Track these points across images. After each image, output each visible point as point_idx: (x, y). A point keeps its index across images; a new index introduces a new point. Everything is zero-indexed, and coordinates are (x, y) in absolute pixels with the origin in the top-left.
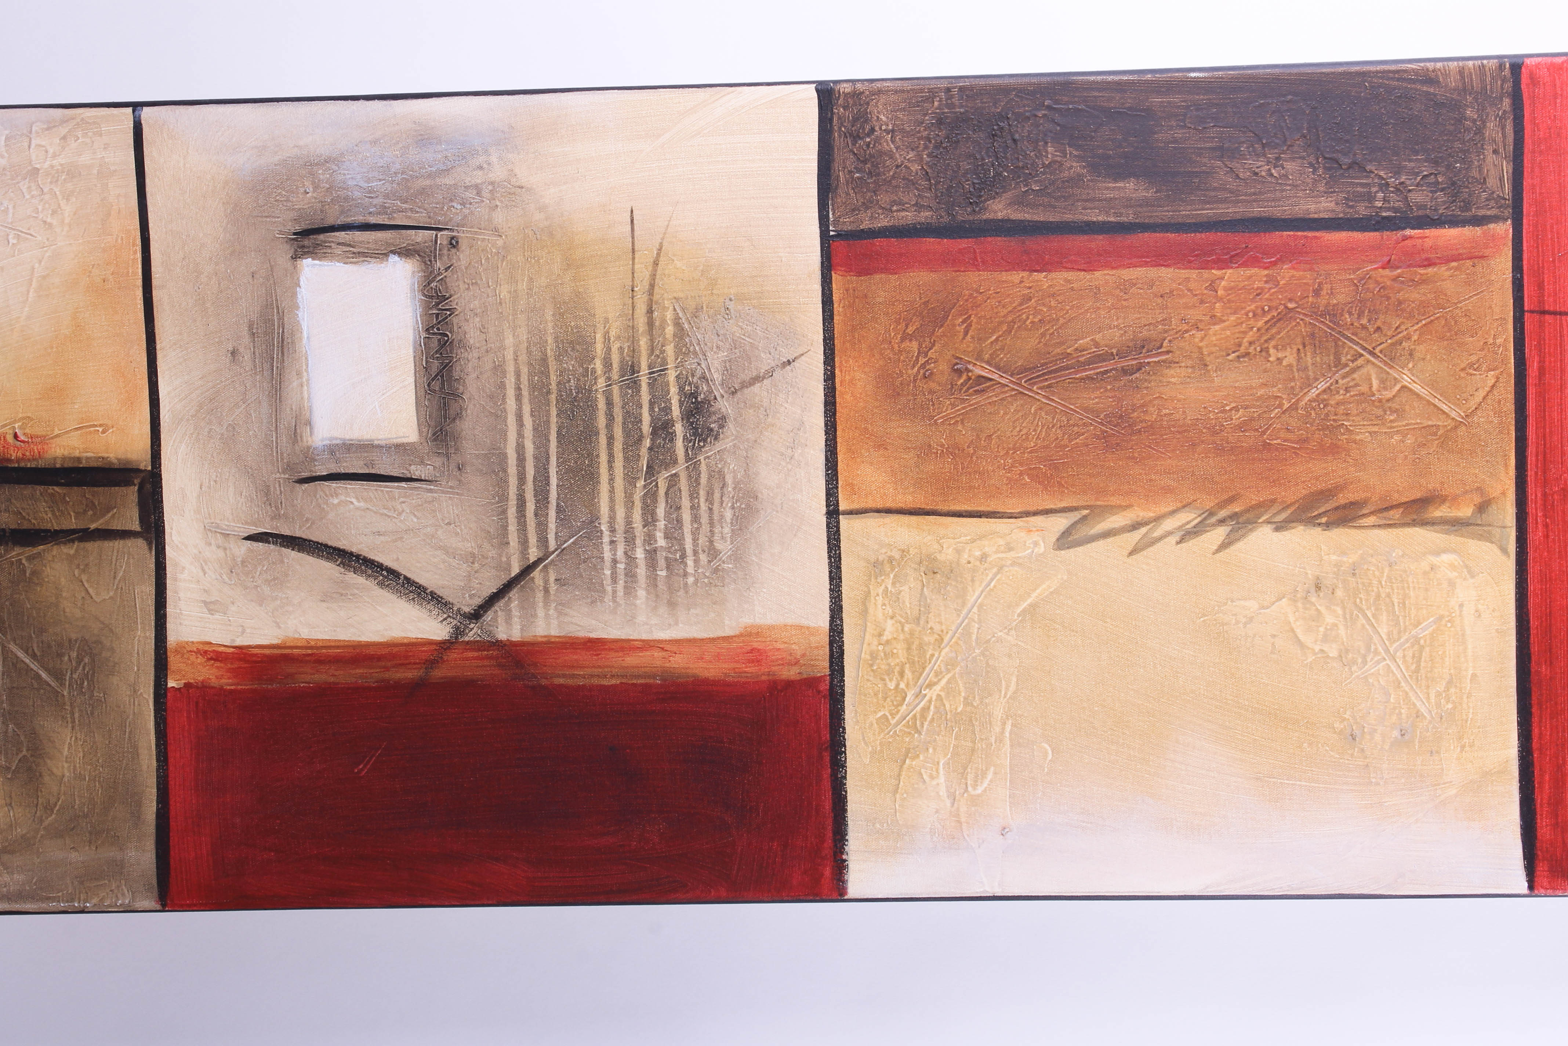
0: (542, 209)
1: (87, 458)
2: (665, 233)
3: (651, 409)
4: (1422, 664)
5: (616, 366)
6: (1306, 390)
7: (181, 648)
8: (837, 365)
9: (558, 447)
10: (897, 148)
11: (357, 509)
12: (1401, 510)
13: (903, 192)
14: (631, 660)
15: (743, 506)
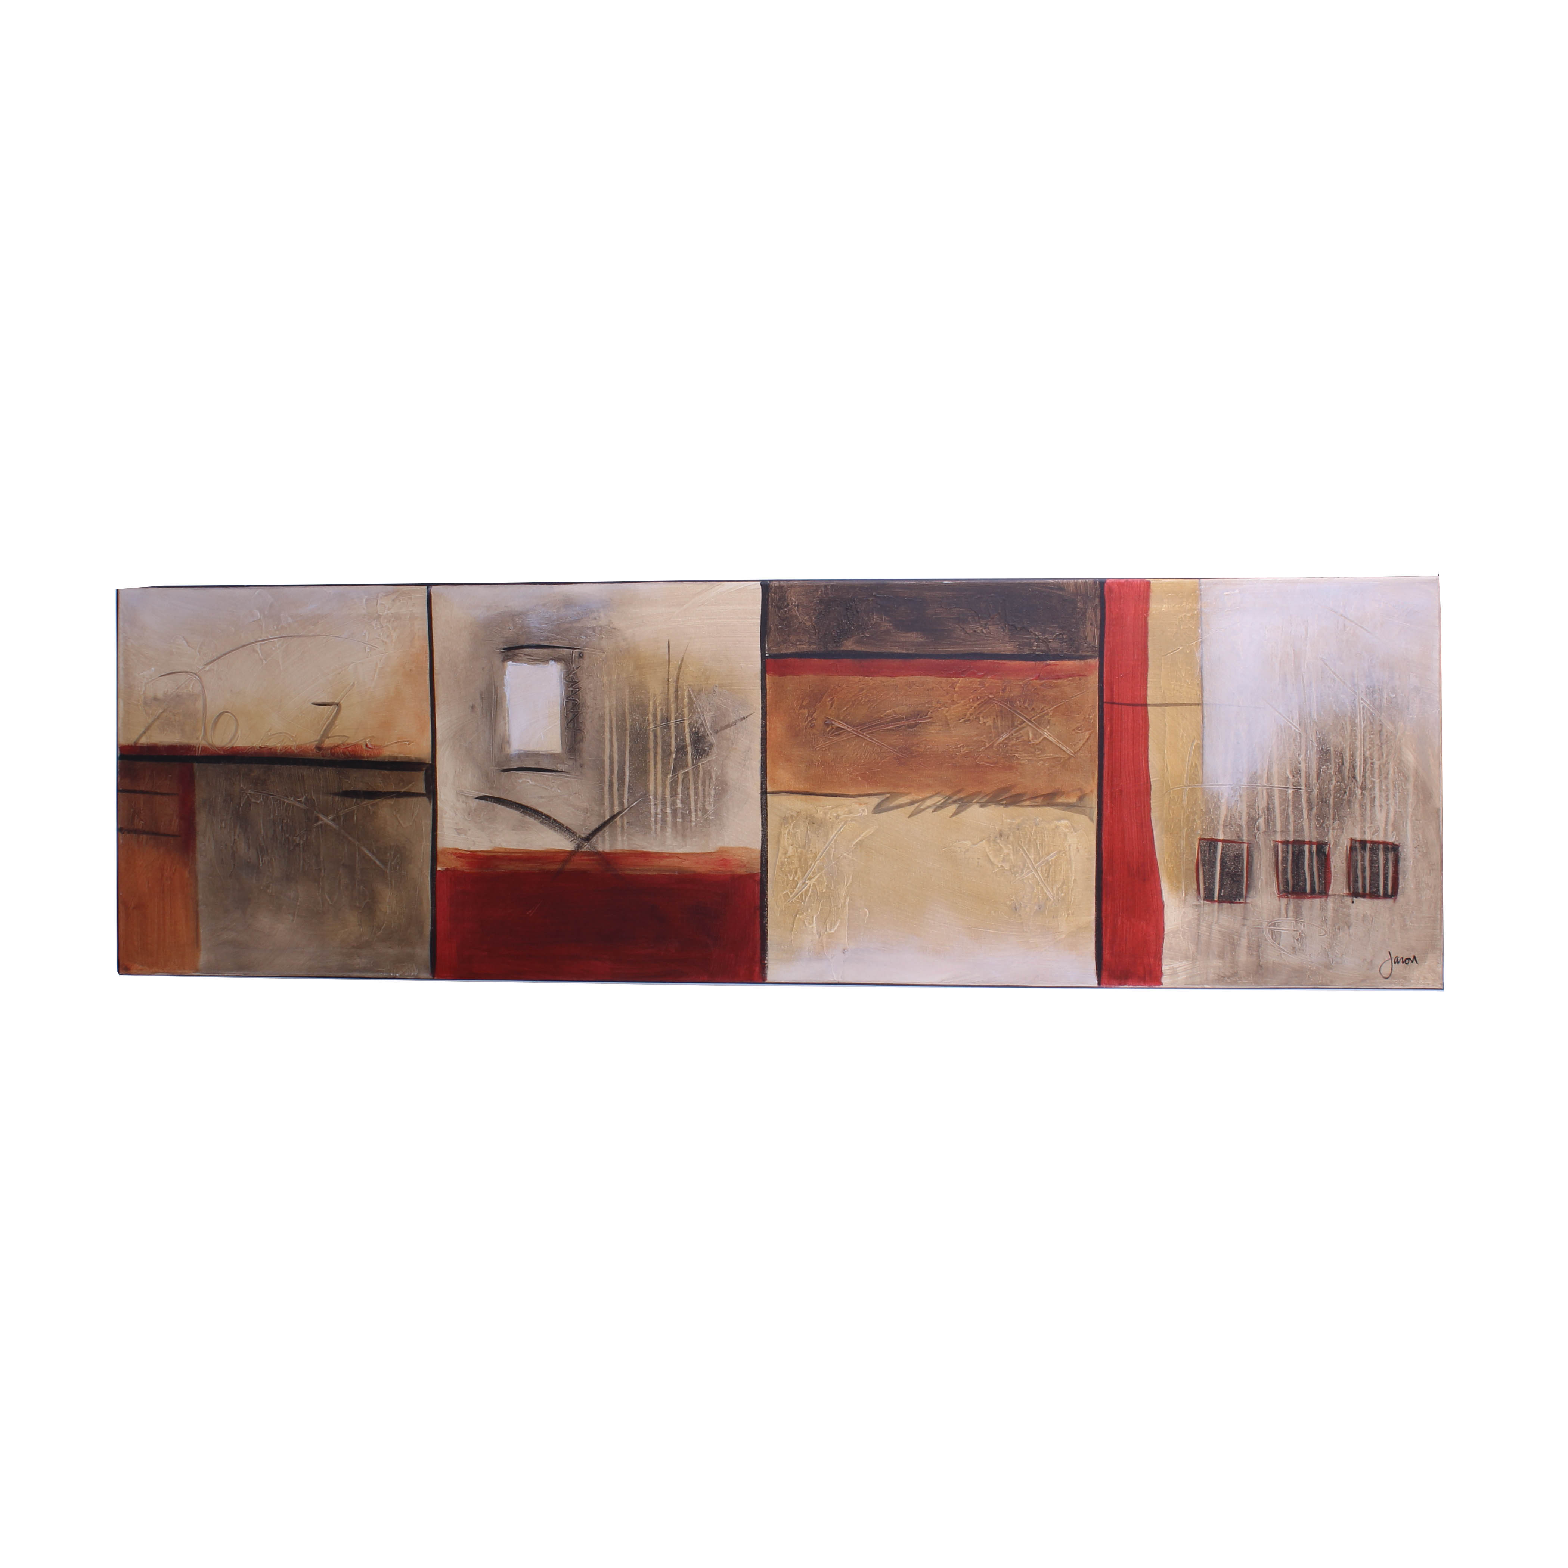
0: (625, 639)
1: (401, 757)
2: (684, 653)
3: (676, 739)
4: (1050, 874)
5: (659, 718)
6: (997, 738)
7: (445, 851)
8: (768, 720)
9: (630, 757)
10: (800, 614)
11: (531, 785)
12: (1042, 798)
13: (802, 636)
14: (663, 863)
15: (720, 788)
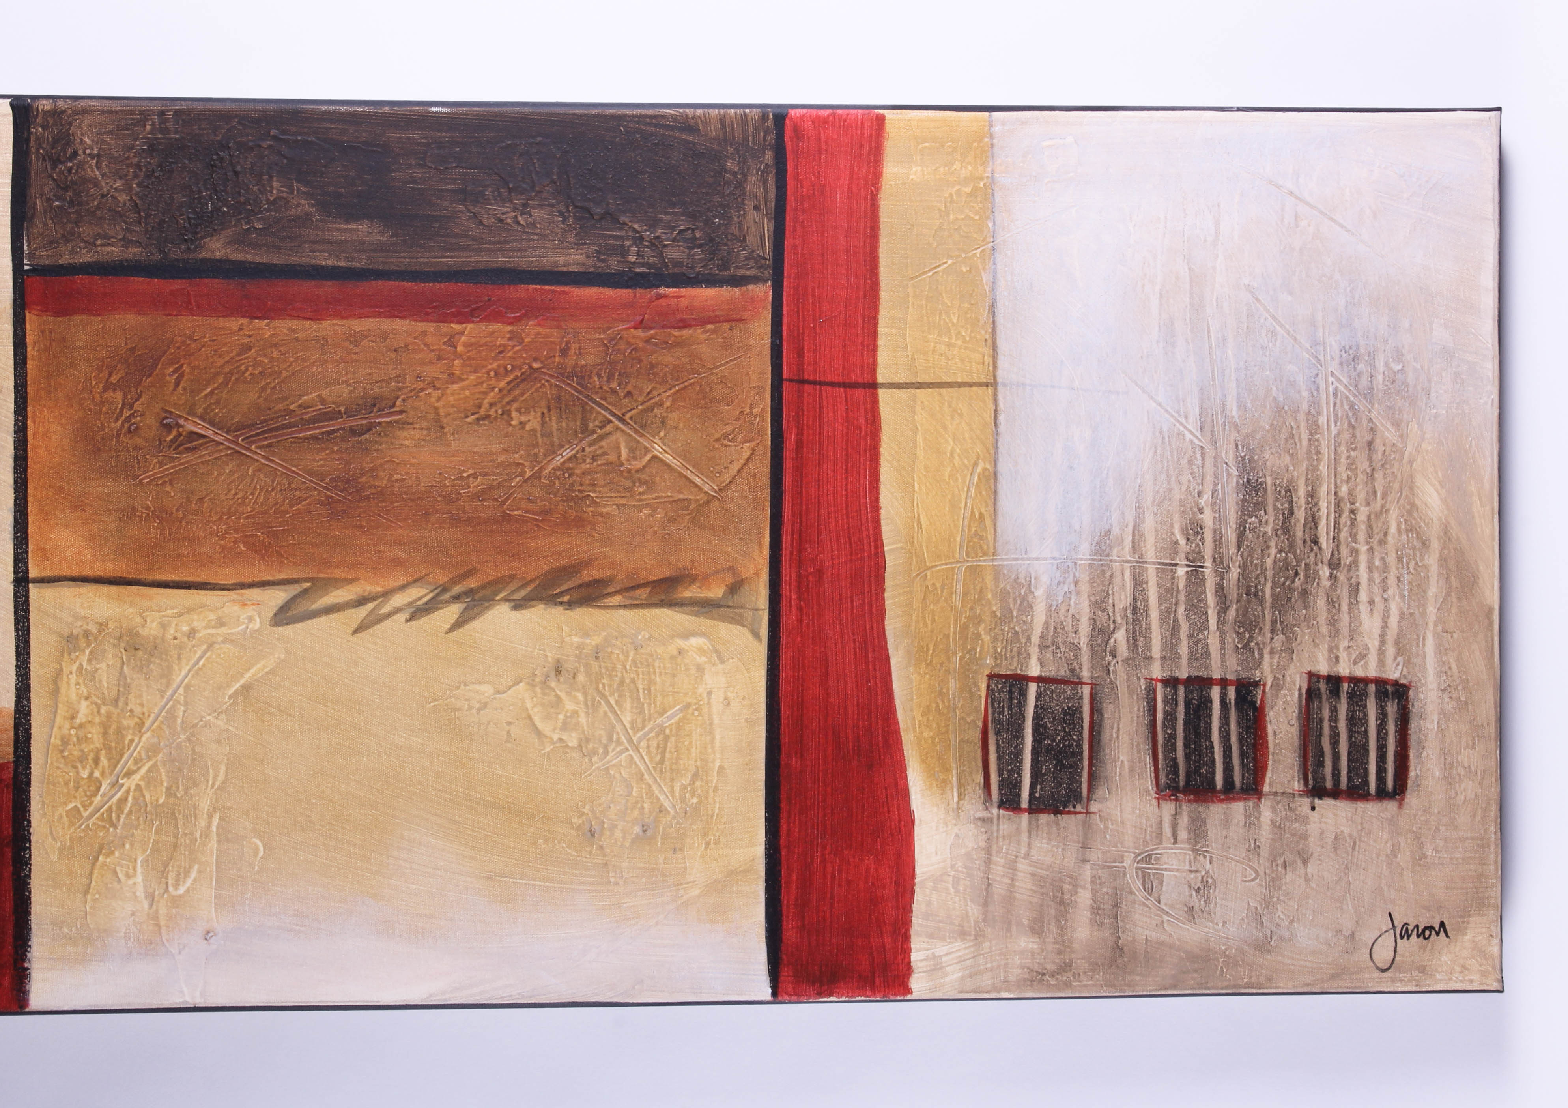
4: (667, 755)
6: (550, 458)
8: (29, 415)
10: (103, 175)
12: (648, 589)
13: (109, 225)
